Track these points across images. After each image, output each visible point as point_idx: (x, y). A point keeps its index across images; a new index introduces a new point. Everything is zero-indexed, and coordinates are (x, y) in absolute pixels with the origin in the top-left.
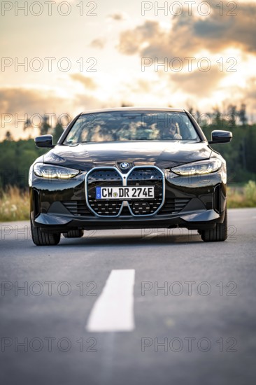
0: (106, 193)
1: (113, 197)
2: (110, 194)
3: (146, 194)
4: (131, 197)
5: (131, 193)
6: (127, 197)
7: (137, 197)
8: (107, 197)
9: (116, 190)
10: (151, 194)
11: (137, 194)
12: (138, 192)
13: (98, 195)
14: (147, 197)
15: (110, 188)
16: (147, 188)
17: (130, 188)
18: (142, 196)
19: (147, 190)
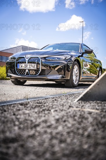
0: (20, 66)
1: (23, 68)
2: (22, 67)
3: (33, 67)
4: (28, 68)
5: (28, 66)
6: (27, 68)
7: (30, 68)
8: (21, 68)
9: (23, 65)
10: (35, 67)
11: (30, 67)
12: (31, 66)
13: (18, 67)
14: (34, 68)
15: (22, 64)
16: (34, 65)
17: (28, 65)
18: (32, 68)
19: (34, 66)
